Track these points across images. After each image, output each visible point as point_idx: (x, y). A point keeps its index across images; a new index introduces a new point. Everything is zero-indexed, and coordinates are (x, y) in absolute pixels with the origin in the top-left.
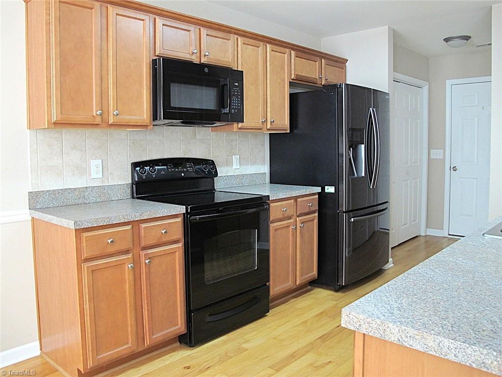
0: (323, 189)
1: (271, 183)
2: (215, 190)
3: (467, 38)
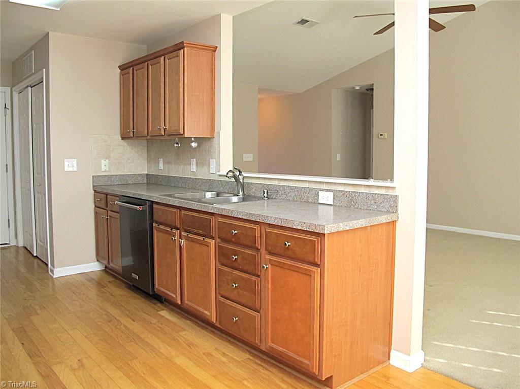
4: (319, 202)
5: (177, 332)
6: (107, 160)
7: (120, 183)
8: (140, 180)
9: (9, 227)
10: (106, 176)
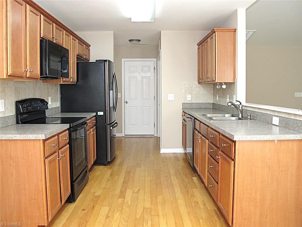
0: (97, 113)
1: (62, 112)
2: (46, 117)
3: (139, 41)
4: (273, 123)
5: (192, 188)
6: (190, 95)
7: (197, 107)
8: (209, 106)
9: (154, 127)
10: (189, 103)
